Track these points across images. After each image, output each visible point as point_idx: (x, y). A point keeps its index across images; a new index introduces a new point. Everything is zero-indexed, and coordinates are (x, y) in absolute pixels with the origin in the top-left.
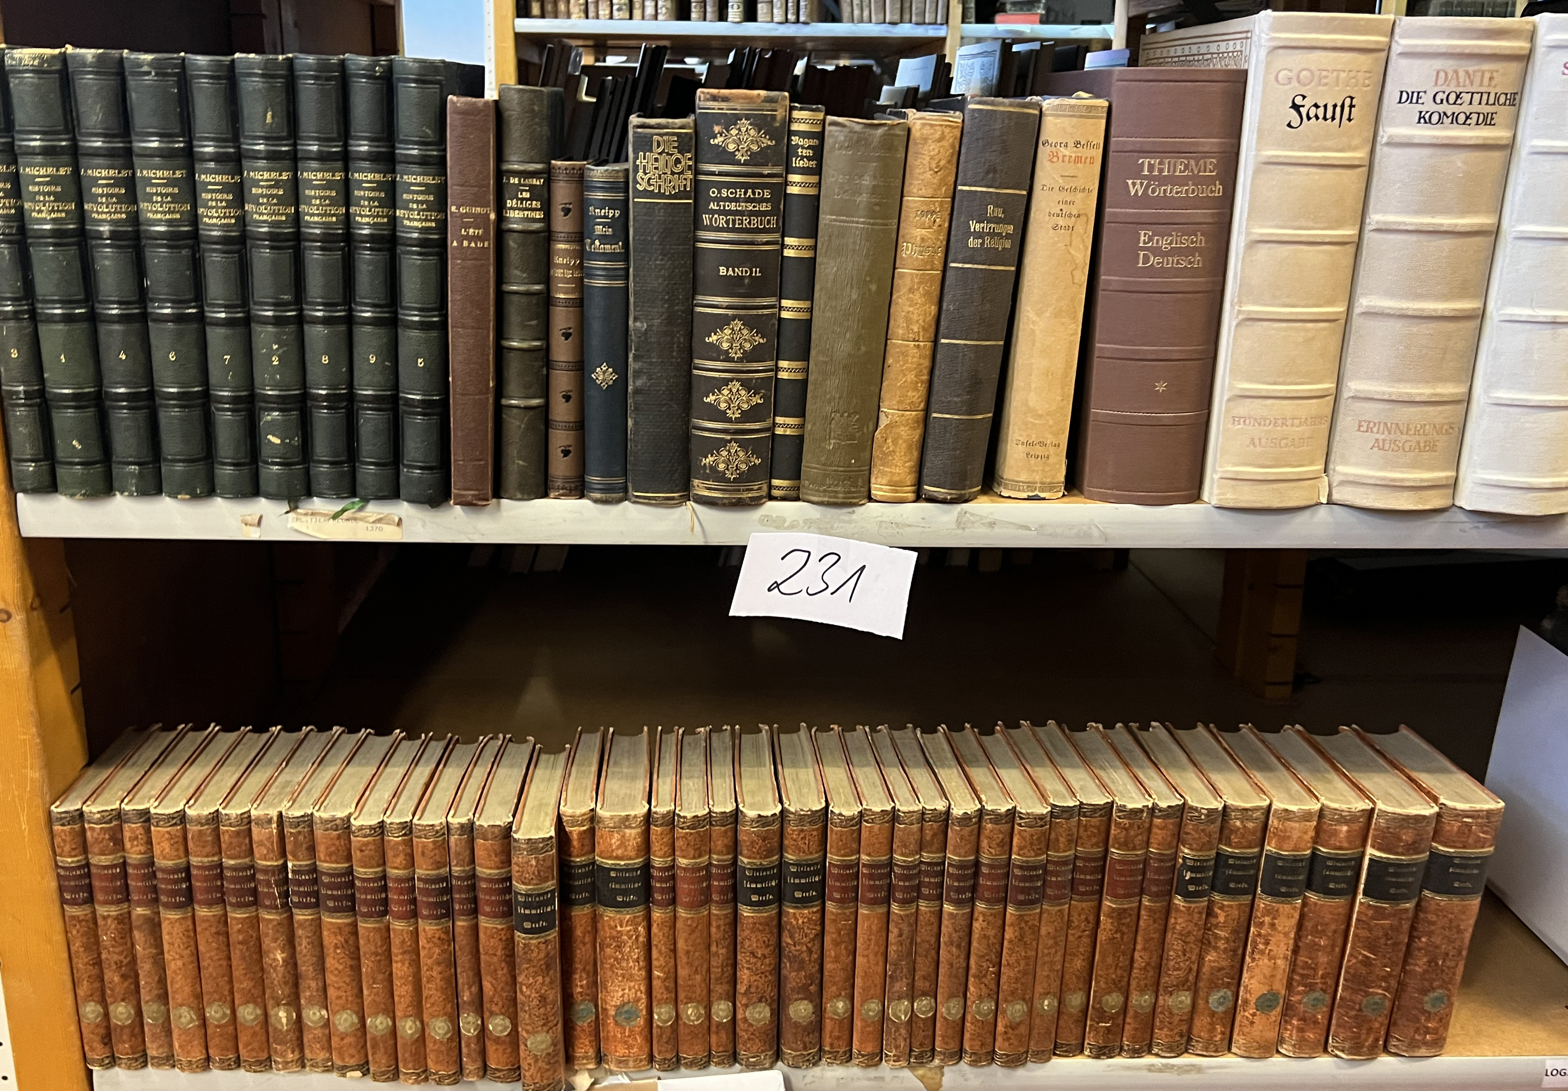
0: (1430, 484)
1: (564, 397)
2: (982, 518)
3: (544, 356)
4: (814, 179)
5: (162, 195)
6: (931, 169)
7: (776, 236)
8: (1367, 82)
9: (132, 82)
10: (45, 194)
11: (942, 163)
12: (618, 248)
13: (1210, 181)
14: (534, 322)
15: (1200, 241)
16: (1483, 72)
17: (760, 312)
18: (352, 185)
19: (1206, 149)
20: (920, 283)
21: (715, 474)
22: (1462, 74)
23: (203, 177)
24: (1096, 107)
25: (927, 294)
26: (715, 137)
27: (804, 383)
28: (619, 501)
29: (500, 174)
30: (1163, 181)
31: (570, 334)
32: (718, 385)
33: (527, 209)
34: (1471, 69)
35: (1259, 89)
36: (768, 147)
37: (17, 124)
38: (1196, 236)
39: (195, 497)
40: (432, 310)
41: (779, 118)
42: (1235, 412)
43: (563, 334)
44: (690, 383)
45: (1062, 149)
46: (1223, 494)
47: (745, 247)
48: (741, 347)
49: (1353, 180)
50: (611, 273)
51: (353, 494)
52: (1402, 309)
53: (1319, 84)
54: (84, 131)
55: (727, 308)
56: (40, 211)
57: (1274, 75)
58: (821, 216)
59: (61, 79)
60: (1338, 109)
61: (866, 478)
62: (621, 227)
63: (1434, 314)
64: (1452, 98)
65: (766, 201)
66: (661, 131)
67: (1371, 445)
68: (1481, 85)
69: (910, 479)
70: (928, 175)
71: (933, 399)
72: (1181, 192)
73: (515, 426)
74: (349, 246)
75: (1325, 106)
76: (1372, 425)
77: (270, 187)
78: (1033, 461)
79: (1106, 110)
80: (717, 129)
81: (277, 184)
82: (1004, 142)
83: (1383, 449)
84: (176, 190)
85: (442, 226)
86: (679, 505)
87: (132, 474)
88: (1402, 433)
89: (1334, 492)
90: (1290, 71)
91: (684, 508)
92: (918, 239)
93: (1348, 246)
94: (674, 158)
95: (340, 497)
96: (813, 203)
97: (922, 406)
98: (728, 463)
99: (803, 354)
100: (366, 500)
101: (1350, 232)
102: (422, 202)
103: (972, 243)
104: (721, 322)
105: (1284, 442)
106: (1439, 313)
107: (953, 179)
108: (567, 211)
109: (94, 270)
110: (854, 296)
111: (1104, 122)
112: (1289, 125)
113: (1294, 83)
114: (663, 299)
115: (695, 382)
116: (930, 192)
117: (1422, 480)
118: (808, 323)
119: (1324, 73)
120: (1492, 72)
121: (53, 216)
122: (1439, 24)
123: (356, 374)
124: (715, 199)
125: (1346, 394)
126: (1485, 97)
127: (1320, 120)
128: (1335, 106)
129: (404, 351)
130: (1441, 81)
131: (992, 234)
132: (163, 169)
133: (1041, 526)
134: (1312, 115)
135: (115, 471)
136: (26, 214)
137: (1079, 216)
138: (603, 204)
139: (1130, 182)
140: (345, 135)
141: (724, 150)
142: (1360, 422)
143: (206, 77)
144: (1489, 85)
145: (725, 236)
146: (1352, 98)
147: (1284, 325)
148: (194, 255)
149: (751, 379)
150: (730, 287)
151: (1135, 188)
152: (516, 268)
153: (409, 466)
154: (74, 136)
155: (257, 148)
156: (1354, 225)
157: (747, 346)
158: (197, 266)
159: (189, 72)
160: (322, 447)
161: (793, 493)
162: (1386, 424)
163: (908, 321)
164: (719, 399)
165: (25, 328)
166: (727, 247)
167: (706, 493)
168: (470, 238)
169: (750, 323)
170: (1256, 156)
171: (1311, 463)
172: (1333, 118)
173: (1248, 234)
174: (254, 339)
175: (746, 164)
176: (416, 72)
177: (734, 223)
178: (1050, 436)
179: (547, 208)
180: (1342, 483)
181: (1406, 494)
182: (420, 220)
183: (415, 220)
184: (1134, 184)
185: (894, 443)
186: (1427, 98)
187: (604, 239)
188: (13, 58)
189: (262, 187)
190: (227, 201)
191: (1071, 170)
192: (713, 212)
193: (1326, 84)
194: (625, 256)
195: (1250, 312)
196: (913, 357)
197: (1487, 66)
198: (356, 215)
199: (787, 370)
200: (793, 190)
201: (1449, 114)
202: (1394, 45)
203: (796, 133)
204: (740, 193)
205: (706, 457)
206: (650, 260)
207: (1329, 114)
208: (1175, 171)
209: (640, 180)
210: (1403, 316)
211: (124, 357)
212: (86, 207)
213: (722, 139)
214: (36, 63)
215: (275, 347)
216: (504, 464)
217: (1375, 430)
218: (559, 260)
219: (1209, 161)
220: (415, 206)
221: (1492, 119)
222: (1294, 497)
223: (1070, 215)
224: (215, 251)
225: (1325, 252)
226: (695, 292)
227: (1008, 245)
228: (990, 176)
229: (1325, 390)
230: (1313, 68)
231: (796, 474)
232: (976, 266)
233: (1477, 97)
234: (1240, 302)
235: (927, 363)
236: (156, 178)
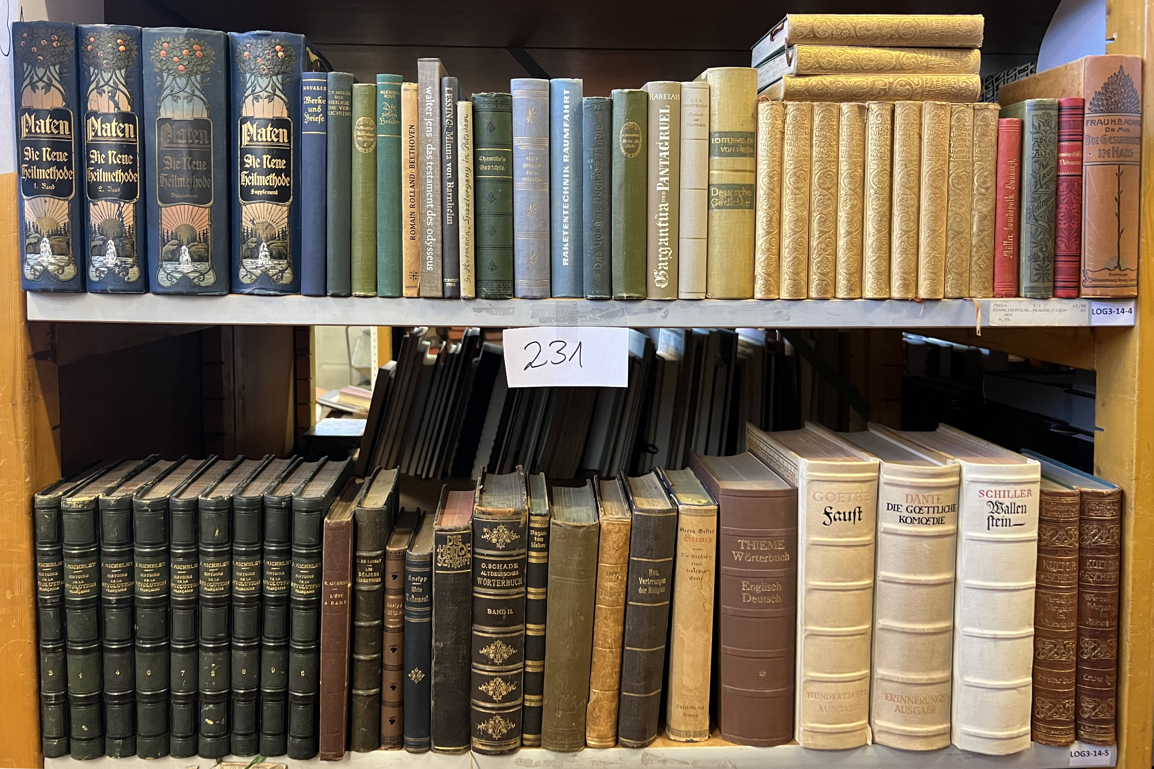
0: (934, 734)
1: (391, 687)
2: (657, 757)
3: (380, 663)
4: (545, 554)
5: (149, 578)
6: (614, 548)
7: (523, 589)
8: (867, 498)
9: (136, 515)
10: (78, 580)
11: (620, 545)
12: (425, 599)
13: (782, 552)
14: (374, 643)
15: (778, 587)
16: (933, 496)
17: (513, 635)
18: (265, 568)
19: (777, 535)
20: (611, 613)
21: (485, 736)
22: (921, 497)
23: (175, 566)
24: (710, 510)
25: (616, 620)
26: (484, 534)
27: (542, 674)
28: (426, 751)
29: (355, 558)
30: (753, 553)
31: (396, 649)
32: (488, 679)
33: (371, 578)
34: (926, 495)
35: (805, 502)
36: (516, 539)
37: (65, 540)
38: (776, 584)
39: (156, 757)
40: (310, 641)
41: (522, 523)
42: (808, 690)
43: (392, 649)
44: (470, 676)
45: (692, 534)
46: (806, 740)
47: (503, 598)
48: (501, 656)
49: (866, 553)
50: (421, 614)
51: (257, 752)
52: (903, 628)
53: (839, 501)
54: (105, 542)
55: (493, 633)
56: (75, 590)
57: (812, 495)
58: (549, 576)
59: (94, 513)
60: (852, 515)
61: (583, 734)
62: (427, 587)
63: (922, 632)
64: (917, 510)
65: (516, 570)
66: (452, 533)
67: (895, 709)
68: (933, 503)
69: (611, 733)
70: (613, 552)
71: (623, 683)
72: (764, 559)
73: (361, 708)
74: (262, 602)
75: (844, 513)
76: (893, 697)
77: (216, 572)
78: (687, 718)
79: (716, 511)
80: (485, 530)
81: (220, 570)
82: (656, 533)
83: (902, 712)
84: (158, 575)
85: (319, 592)
86: (465, 753)
87: (118, 745)
88: (912, 702)
89: (876, 736)
90: (822, 493)
91: (467, 754)
92: (609, 588)
93: (868, 590)
94: (460, 547)
95: (249, 755)
96: (544, 568)
97: (616, 687)
98: (494, 729)
99: (541, 656)
100: (265, 755)
101: (868, 582)
102: (307, 580)
103: (641, 591)
104: (489, 642)
105: (840, 709)
106: (926, 631)
107: (628, 553)
108: (395, 577)
109: (105, 621)
110: (571, 624)
111: (716, 518)
112: (824, 523)
113: (825, 500)
114: (453, 629)
115: (473, 677)
116: (614, 561)
117: (928, 732)
118: (544, 637)
119: (841, 495)
120: (938, 495)
121: (82, 592)
122: (904, 470)
123: (262, 679)
124: (484, 570)
125: (876, 676)
126: (936, 509)
127: (842, 521)
128: (850, 513)
129: (293, 667)
130: (909, 501)
131: (653, 586)
132: (152, 563)
133: (695, 762)
134: (837, 517)
135: (107, 743)
136: (66, 590)
137: (705, 572)
138: (416, 574)
139: (734, 552)
140: (262, 538)
141: (490, 542)
142: (887, 694)
143: (181, 511)
144: (938, 503)
145: (491, 591)
146: (859, 508)
147: (833, 638)
148: (166, 610)
149: (508, 676)
150: (494, 621)
151: (737, 556)
152: (363, 612)
153: (294, 737)
154: (100, 544)
155: (209, 550)
156: (870, 577)
157: (505, 656)
158: (168, 617)
159: (171, 507)
160: (239, 725)
161: (537, 743)
162: (902, 697)
163: (605, 636)
164: (489, 688)
165: (59, 657)
166: (492, 597)
167: (481, 747)
168: (335, 600)
169: (507, 642)
170: (807, 540)
171: (859, 719)
172: (850, 519)
173: (806, 584)
174: (200, 660)
175: (503, 549)
176: (306, 506)
177: (496, 584)
178: (697, 702)
179: (383, 576)
180: (880, 732)
181: (919, 741)
182: (305, 590)
183: (303, 590)
184: (736, 554)
185: (600, 710)
186: (903, 509)
187: (417, 595)
188: (66, 504)
189: (211, 572)
190: (188, 580)
191: (698, 545)
192: (483, 577)
193: (843, 501)
194: (430, 603)
195: (812, 631)
196: (609, 658)
197: (934, 493)
198: (267, 585)
199: (532, 666)
200: (533, 561)
201: (916, 518)
202: (881, 478)
203: (533, 528)
204: (499, 566)
205: (480, 724)
206: (445, 606)
207: (847, 517)
208: (759, 547)
209: (439, 561)
210: (904, 632)
211: (118, 673)
212: (103, 584)
213: (488, 536)
214: (80, 506)
215: (213, 665)
216: (353, 730)
217: (896, 700)
218: (389, 605)
219: (779, 541)
220: (302, 582)
221: (942, 520)
222: (851, 742)
223: (700, 572)
224: (179, 609)
225: (854, 595)
226: (473, 622)
227: (663, 590)
228: (650, 552)
229: (862, 675)
230: (834, 492)
231: (538, 731)
232: (644, 604)
233: (931, 509)
234: (806, 624)
235: (618, 661)
236: (146, 569)
